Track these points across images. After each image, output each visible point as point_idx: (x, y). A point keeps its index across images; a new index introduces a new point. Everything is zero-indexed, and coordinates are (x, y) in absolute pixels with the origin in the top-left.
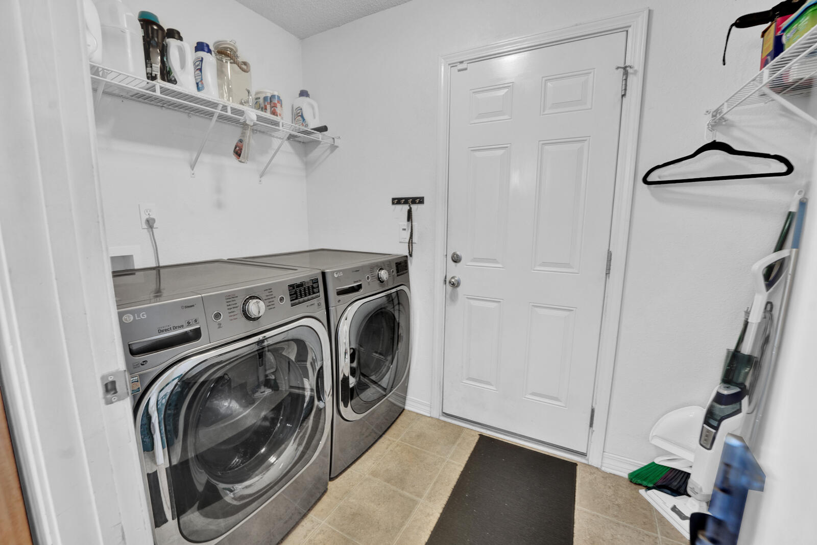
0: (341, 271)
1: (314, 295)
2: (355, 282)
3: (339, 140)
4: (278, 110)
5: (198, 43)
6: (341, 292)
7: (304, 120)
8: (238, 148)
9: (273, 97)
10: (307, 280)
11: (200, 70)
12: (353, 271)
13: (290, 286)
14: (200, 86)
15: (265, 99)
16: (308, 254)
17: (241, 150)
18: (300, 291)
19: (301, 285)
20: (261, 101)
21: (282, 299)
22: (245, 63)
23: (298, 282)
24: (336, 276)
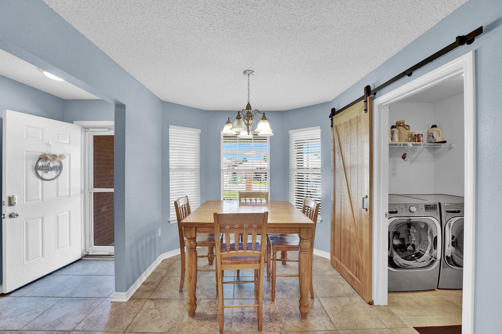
0: (449, 203)
1: (435, 210)
2: (456, 209)
3: (454, 145)
4: (421, 139)
5: (392, 126)
6: (448, 212)
7: (434, 138)
8: (404, 156)
9: (419, 134)
10: (432, 204)
11: (393, 134)
12: (455, 204)
13: (425, 205)
14: (392, 139)
15: (415, 135)
16: (433, 195)
17: (405, 157)
18: (429, 207)
19: (429, 205)
20: (413, 136)
21: (422, 209)
22: (407, 126)
23: (428, 204)
24: (446, 204)
